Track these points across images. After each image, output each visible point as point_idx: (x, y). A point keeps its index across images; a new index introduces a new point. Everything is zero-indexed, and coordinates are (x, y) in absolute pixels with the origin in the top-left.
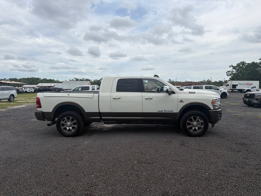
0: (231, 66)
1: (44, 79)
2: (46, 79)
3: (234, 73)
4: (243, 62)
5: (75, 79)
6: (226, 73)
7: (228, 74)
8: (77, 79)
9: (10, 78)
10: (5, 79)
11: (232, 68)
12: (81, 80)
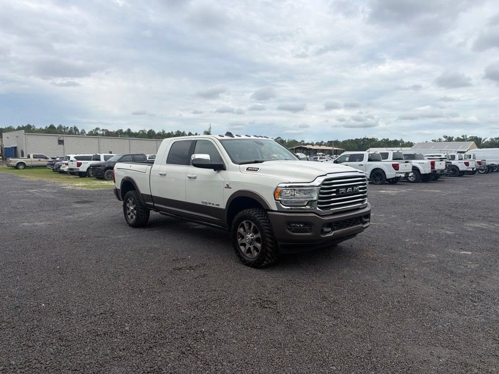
1: (384, 139)
2: (388, 139)
5: (446, 137)
8: (450, 137)
9: (330, 140)
10: (322, 142)
12: (458, 140)
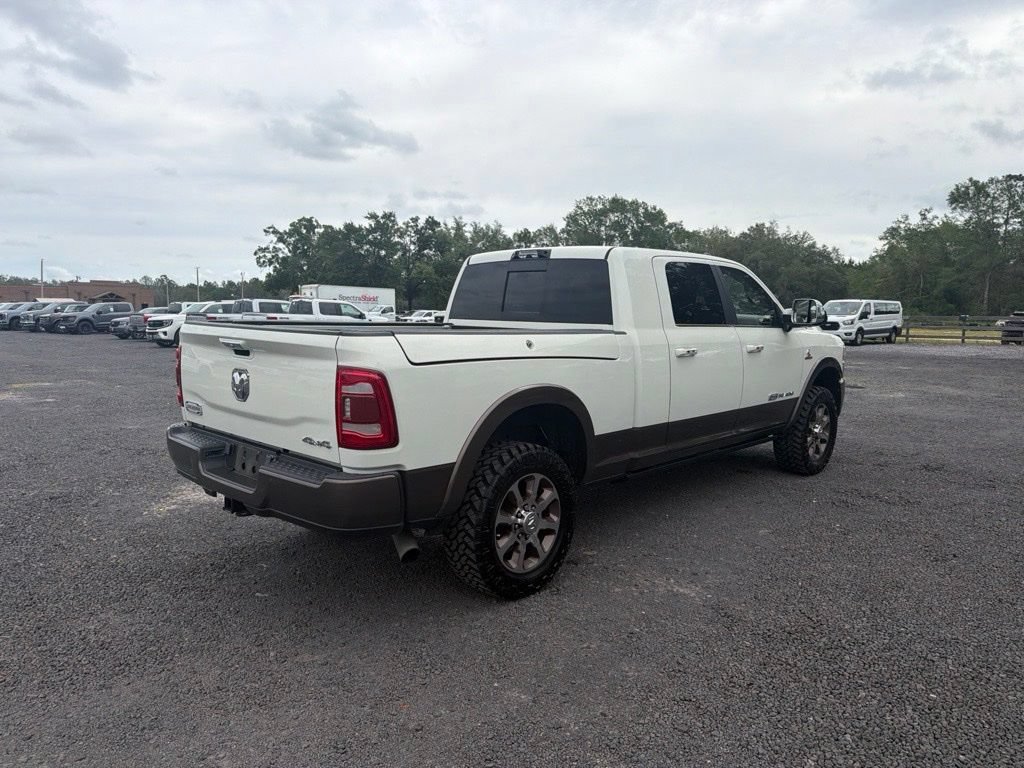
0: (271, 230)
3: (281, 255)
4: (310, 221)
6: (255, 254)
7: (262, 260)
11: (274, 239)
